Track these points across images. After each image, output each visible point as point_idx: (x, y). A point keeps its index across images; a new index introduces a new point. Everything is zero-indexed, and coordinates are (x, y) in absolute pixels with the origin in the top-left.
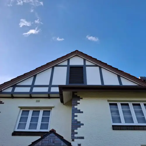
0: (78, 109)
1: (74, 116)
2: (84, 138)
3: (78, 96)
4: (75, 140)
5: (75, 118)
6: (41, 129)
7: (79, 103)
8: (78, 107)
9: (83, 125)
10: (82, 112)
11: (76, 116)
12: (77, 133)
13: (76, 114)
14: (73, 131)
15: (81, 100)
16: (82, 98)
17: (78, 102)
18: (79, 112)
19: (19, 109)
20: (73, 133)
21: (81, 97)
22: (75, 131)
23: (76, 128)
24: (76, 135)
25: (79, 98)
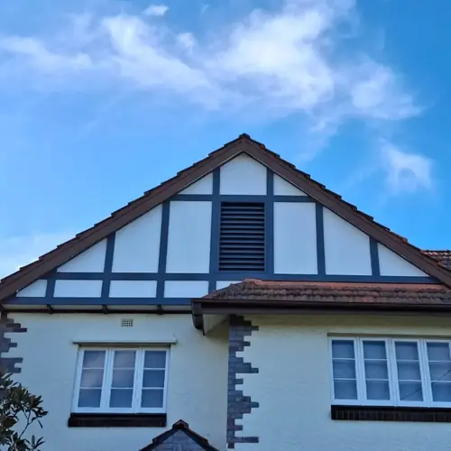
0: (245, 361)
1: (233, 382)
2: (260, 440)
3: (246, 319)
4: (236, 445)
5: (238, 387)
6: (142, 406)
7: (248, 344)
8: (245, 355)
9: (256, 405)
10: (256, 371)
11: (241, 381)
12: (240, 428)
13: (238, 376)
14: (231, 422)
15: (253, 332)
16: (256, 328)
17: (246, 339)
18: (249, 369)
20: (232, 427)
21: (253, 324)
22: (237, 422)
23: (239, 415)
24: (238, 434)
25: (249, 327)
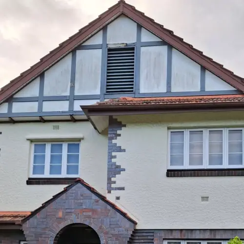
0: (117, 145)
1: (111, 157)
2: (125, 188)
3: (119, 120)
4: (112, 191)
5: (113, 160)
6: (67, 174)
7: (120, 135)
8: (118, 142)
9: (124, 170)
10: (124, 151)
11: (115, 157)
12: (114, 182)
13: (114, 154)
14: (109, 179)
15: (123, 128)
16: (125, 126)
17: (119, 132)
18: (120, 149)
19: (29, 142)
20: (110, 182)
21: (123, 123)
22: (113, 179)
23: (114, 176)
24: (113, 186)
25: (120, 125)
